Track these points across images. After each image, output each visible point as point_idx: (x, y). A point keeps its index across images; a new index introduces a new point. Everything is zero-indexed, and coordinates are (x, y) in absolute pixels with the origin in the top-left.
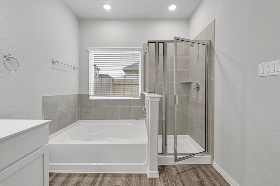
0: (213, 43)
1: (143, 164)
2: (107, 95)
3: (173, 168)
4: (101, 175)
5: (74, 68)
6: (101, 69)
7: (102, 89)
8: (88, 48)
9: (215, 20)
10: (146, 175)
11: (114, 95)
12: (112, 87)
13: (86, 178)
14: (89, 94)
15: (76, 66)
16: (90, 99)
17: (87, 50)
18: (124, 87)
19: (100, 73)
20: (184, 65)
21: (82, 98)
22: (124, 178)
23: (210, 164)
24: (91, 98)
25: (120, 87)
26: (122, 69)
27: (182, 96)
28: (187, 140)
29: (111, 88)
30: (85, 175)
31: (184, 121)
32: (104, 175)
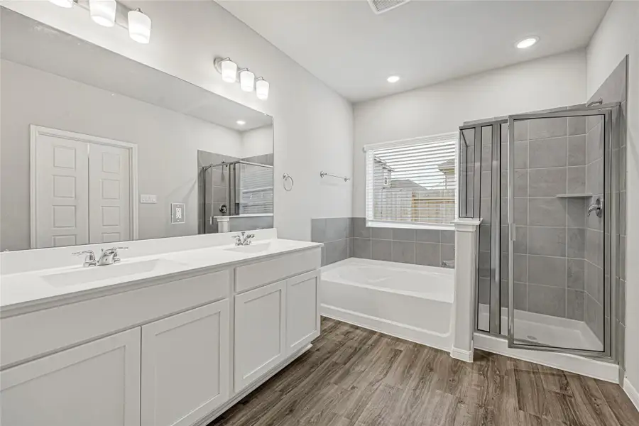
0: (624, 108)
1: (444, 335)
2: (403, 221)
3: (509, 362)
4: (378, 334)
5: (346, 180)
6: (395, 170)
7: (391, 210)
8: (365, 146)
9: (627, 56)
10: (448, 354)
11: (415, 221)
12: (412, 207)
13: (358, 331)
14: (365, 219)
15: (349, 175)
16: (367, 226)
17: (363, 149)
18: (437, 206)
19: (392, 177)
20: (570, 155)
21: (356, 225)
22: (411, 346)
23: (618, 383)
24: (369, 224)
25: (428, 206)
26: (437, 166)
27: (565, 229)
28: (578, 331)
29: (410, 209)
30: (357, 328)
31: (568, 287)
32: (382, 335)
